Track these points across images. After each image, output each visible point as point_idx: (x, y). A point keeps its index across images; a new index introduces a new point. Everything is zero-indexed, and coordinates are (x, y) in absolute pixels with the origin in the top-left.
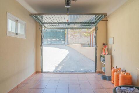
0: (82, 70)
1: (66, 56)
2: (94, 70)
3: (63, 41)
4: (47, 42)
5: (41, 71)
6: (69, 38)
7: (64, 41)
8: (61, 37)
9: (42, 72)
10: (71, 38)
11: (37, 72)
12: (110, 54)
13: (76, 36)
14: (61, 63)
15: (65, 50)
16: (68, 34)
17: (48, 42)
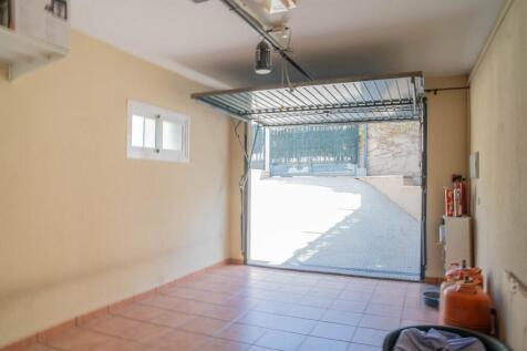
0: (379, 267)
1: (347, 218)
2: (418, 271)
3: (351, 162)
4: (299, 168)
5: (242, 258)
6: (374, 153)
7: (355, 161)
8: (345, 148)
9: (245, 263)
10: (379, 152)
11: (230, 262)
12: (469, 216)
13: (397, 146)
14: (318, 239)
15: (349, 194)
16: (368, 137)
17: (302, 168)
